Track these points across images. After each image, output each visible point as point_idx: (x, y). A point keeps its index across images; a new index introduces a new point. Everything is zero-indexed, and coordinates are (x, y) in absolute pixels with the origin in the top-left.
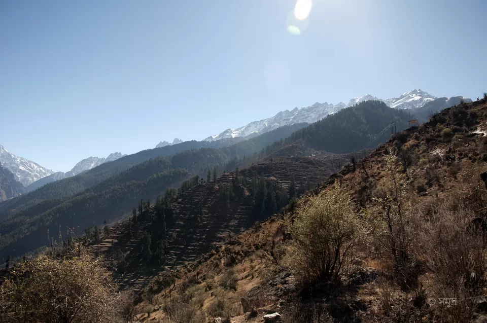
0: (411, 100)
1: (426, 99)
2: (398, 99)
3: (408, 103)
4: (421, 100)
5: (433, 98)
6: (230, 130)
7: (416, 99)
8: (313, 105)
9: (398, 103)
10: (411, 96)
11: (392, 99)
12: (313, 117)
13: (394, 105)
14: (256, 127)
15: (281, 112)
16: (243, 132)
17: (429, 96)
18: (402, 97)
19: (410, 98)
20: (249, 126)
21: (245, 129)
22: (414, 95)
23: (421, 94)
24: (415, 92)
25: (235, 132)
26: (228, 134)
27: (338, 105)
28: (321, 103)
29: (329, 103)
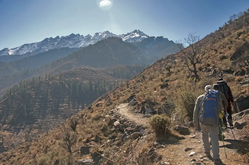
0: (134, 36)
1: (143, 37)
2: (126, 35)
3: (132, 38)
4: (140, 37)
5: (147, 36)
6: (7, 49)
7: (137, 36)
8: (70, 35)
9: (126, 38)
10: (134, 34)
11: (122, 35)
12: (71, 43)
13: (124, 39)
14: (28, 48)
15: (47, 38)
16: (18, 51)
17: (144, 35)
18: (128, 34)
19: (133, 35)
20: (23, 46)
21: (19, 49)
22: (136, 33)
23: (140, 32)
24: (135, 31)
25: (11, 51)
26: (6, 52)
27: (86, 36)
28: (75, 34)
29: (81, 35)
